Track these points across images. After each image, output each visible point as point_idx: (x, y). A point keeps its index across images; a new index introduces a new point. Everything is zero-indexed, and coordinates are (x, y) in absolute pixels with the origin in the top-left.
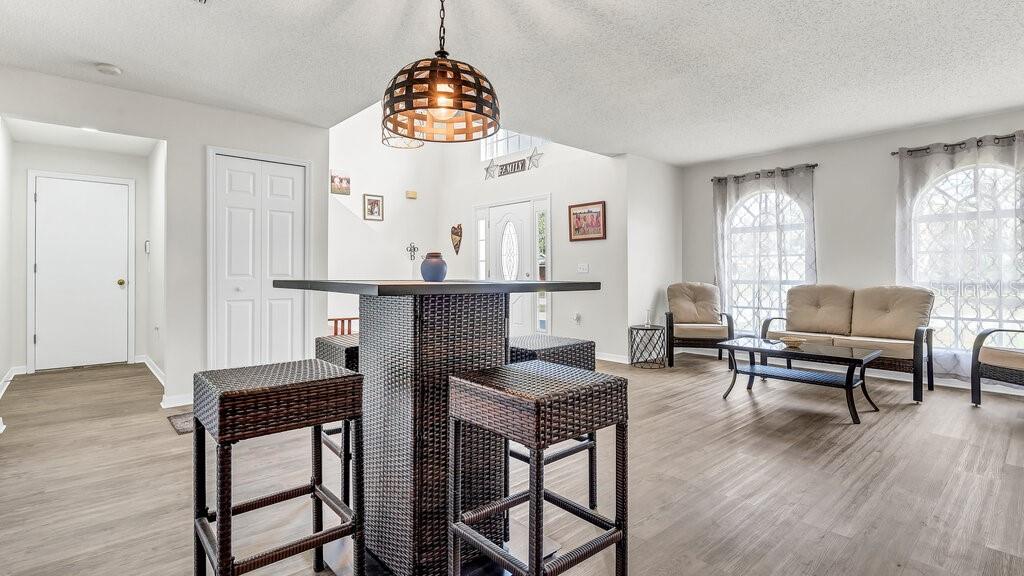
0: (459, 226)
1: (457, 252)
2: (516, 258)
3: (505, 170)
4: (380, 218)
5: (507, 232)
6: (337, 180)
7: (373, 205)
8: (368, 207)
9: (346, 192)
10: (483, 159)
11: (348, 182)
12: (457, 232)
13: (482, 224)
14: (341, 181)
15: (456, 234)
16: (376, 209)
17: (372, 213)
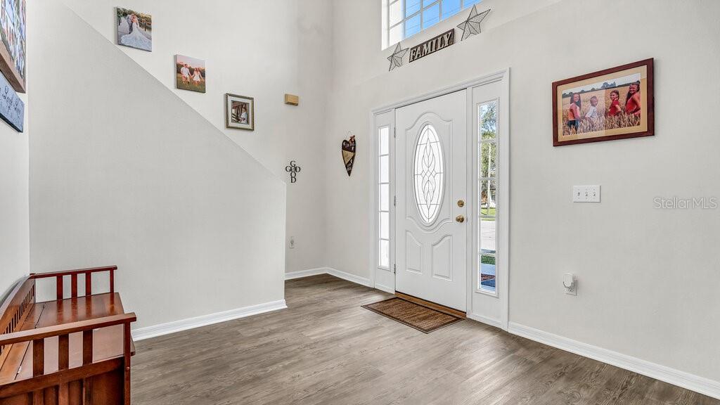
0: (353, 140)
1: (349, 173)
2: (439, 179)
3: (419, 52)
4: (249, 126)
5: (423, 140)
6: (185, 72)
7: (240, 111)
8: (232, 111)
9: (200, 88)
10: (384, 47)
11: (203, 74)
12: (349, 146)
13: (384, 133)
14: (192, 71)
15: (349, 149)
16: (243, 115)
17: (238, 120)
